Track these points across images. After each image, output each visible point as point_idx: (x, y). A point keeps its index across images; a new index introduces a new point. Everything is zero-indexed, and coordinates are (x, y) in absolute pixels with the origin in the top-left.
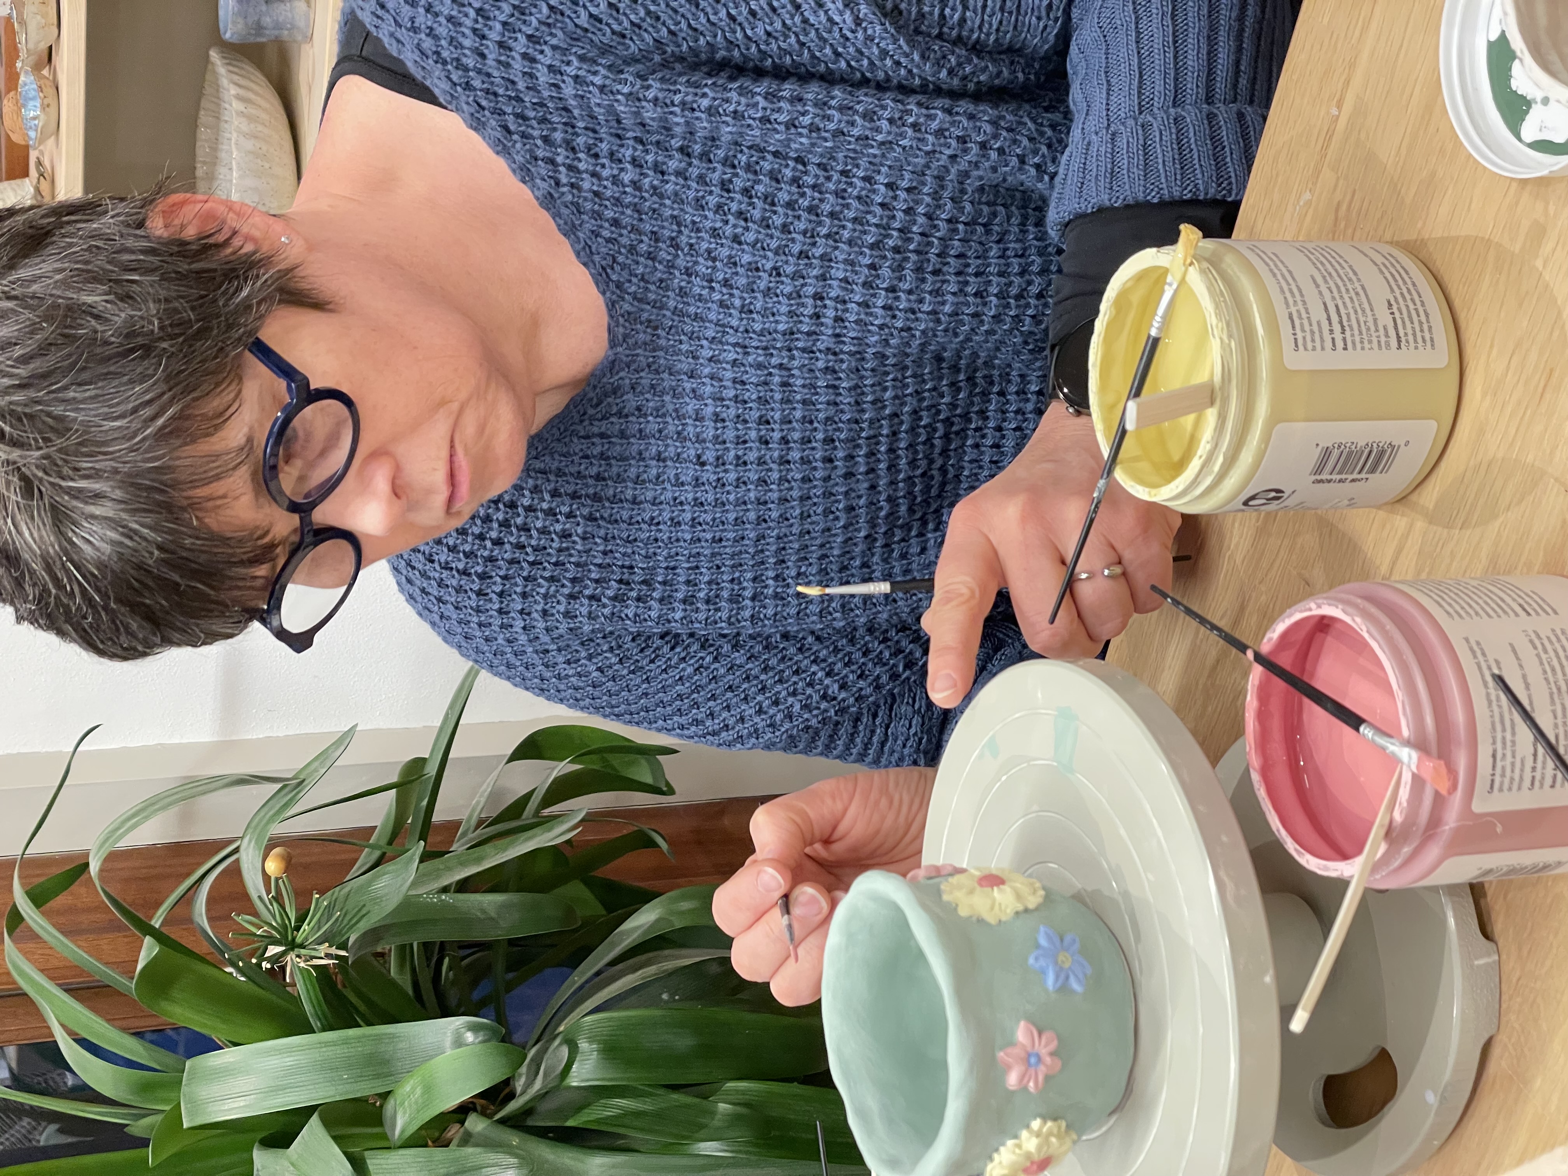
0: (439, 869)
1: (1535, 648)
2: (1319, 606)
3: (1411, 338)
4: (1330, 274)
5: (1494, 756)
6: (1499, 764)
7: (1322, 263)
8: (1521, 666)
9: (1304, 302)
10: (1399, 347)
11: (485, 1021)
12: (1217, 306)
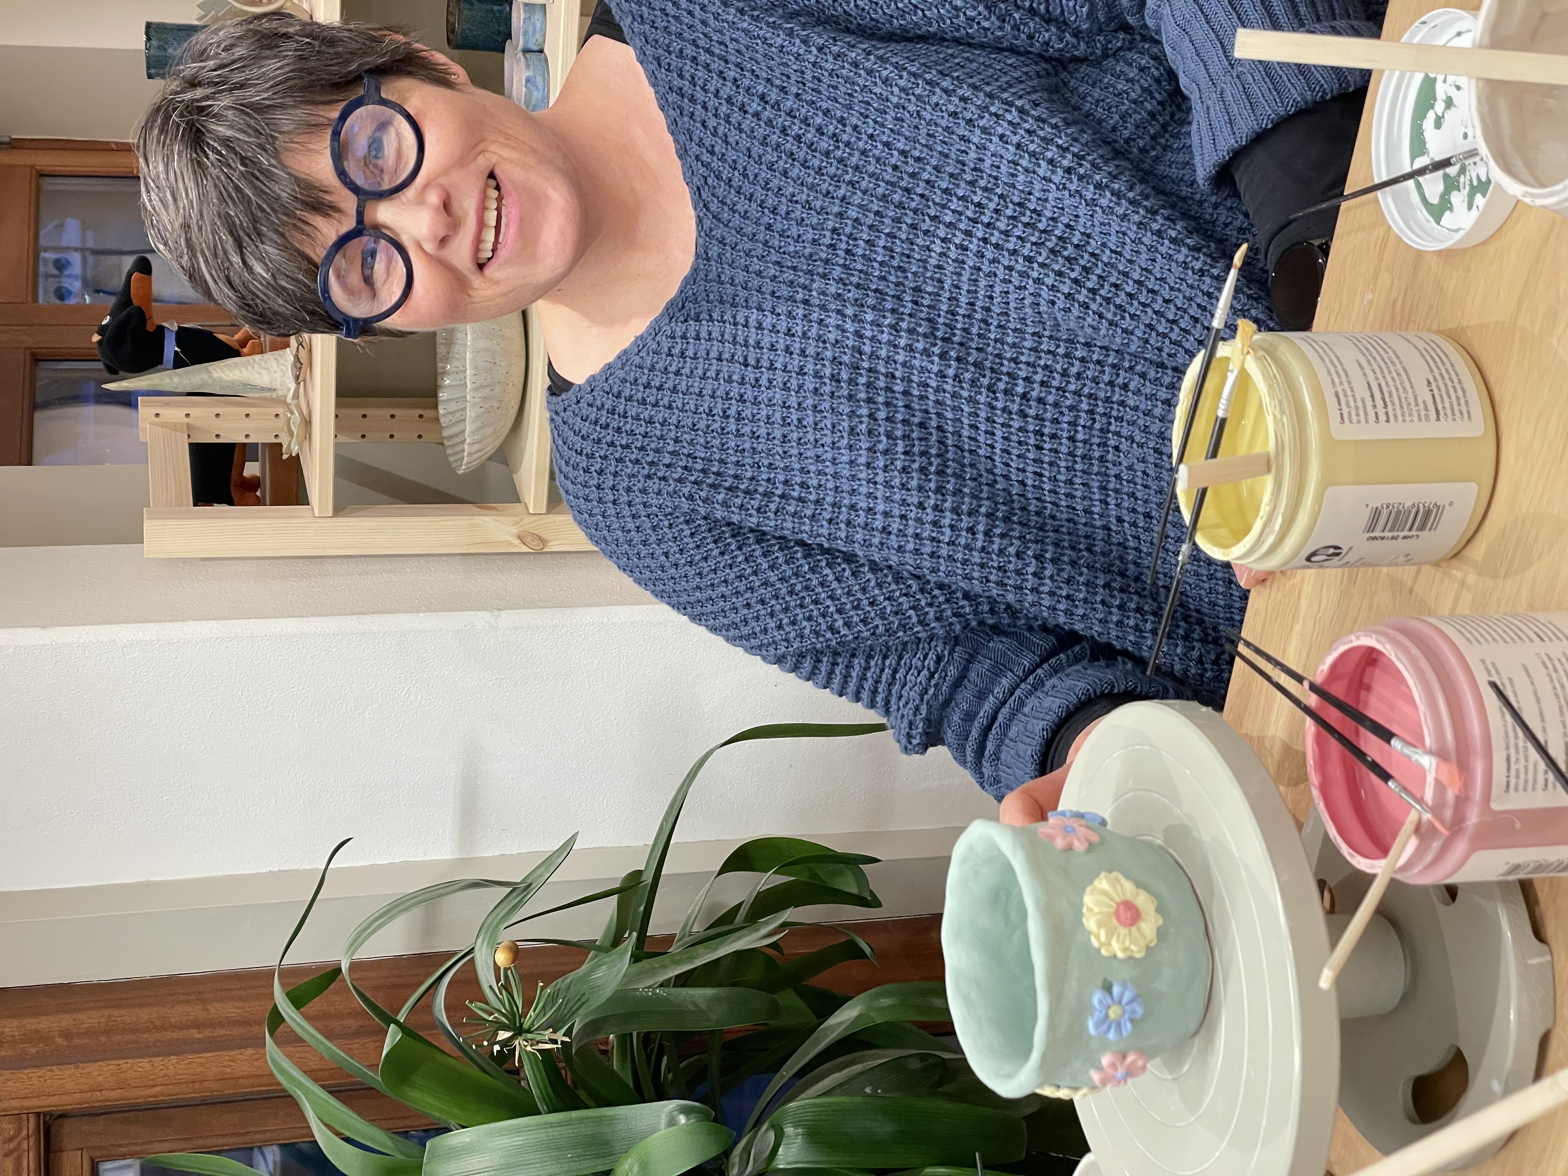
0: (654, 968)
1: (1546, 667)
2: (1358, 638)
3: (1449, 412)
4: (1375, 359)
5: (1508, 760)
6: (1513, 768)
7: (1367, 349)
8: (1532, 683)
9: (1349, 383)
10: (1438, 419)
11: (696, 1104)
12: (1270, 388)
